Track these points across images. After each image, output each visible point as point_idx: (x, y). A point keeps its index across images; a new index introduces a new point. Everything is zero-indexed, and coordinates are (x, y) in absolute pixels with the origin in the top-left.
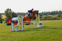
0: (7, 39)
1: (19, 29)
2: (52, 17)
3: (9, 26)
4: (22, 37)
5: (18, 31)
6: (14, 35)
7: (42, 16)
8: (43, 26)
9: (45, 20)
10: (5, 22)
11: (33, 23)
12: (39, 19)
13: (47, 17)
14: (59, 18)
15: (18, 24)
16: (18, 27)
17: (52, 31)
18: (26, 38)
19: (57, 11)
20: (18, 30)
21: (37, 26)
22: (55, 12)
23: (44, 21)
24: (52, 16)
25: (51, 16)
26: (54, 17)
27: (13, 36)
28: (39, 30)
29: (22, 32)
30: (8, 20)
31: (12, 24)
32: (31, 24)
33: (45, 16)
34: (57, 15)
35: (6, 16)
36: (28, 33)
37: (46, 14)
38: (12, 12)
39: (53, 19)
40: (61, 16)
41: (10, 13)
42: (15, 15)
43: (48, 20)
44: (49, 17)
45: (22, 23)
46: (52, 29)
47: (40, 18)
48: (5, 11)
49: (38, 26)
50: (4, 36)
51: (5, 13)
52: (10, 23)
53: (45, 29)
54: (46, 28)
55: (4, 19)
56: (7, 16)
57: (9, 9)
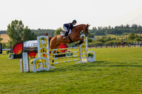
0: (13, 90)
1: (41, 68)
2: (115, 39)
3: (18, 60)
4: (46, 84)
5: (38, 72)
6: (28, 80)
7: (93, 37)
8: (95, 59)
9: (101, 45)
10: (8, 52)
11: (72, 54)
12: (87, 44)
13: (105, 39)
14: (131, 41)
15: (39, 56)
16: (37, 62)
17: (117, 72)
18: (57, 88)
19: (128, 26)
20: (38, 70)
21: (83, 60)
22: (122, 27)
23: (99, 49)
24: (116, 37)
25: (113, 36)
26: (120, 39)
27: (27, 82)
28: (87, 68)
29: (48, 75)
30: (15, 46)
31: (25, 55)
32: (68, 55)
33: (100, 37)
34: (128, 36)
35: (11, 36)
36: (61, 75)
37: (101, 32)
38: (25, 27)
39: (119, 44)
40: (137, 36)
41: (20, 31)
42: (31, 35)
43: (107, 46)
44: (110, 39)
45: (48, 52)
46: (115, 68)
47: (90, 41)
48: (9, 27)
49: (85, 60)
50: (6, 84)
51: (8, 31)
52: (20, 52)
53: (99, 68)
54: (101, 64)
55: (7, 45)
56: (13, 38)
57: (16, 22)
